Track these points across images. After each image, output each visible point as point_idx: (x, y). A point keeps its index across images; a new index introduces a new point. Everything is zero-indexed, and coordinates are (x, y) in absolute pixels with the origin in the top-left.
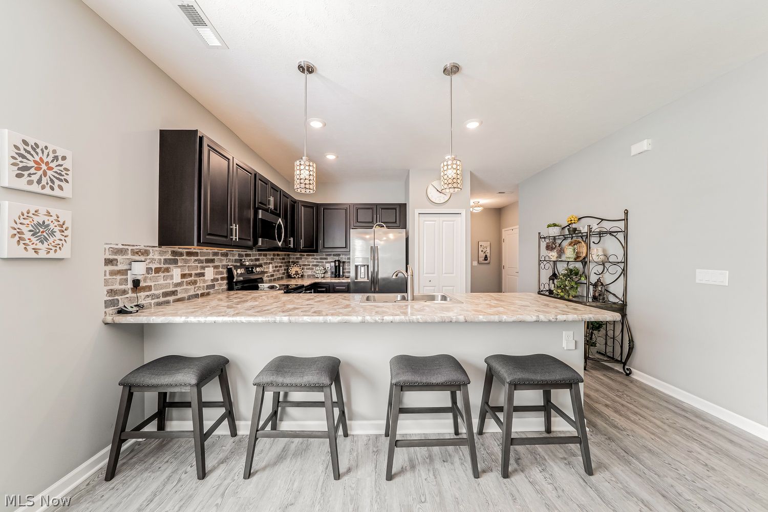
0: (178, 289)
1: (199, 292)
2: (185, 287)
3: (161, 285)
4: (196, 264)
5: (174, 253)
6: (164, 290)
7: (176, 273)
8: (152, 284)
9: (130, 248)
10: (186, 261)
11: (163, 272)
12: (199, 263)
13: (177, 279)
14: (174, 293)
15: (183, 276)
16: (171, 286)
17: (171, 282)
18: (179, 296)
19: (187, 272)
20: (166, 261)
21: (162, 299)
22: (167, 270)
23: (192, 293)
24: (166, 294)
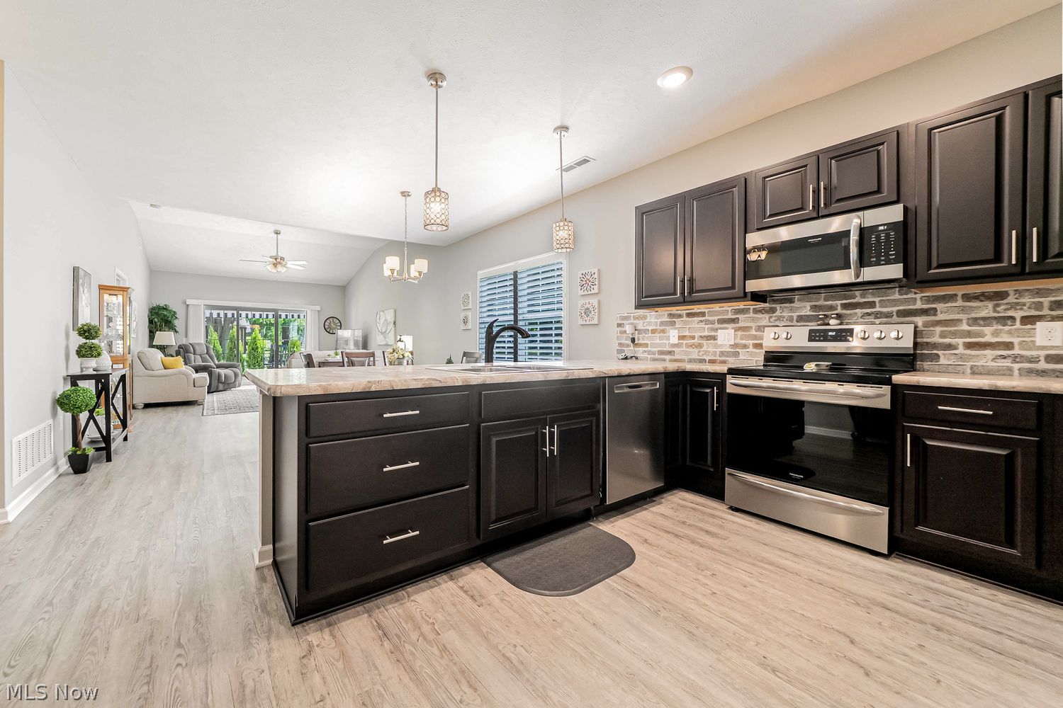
0: (676, 350)
1: (707, 358)
2: (684, 349)
3: (657, 344)
4: (702, 325)
5: (671, 315)
6: (660, 349)
7: (673, 336)
8: (649, 342)
9: (632, 315)
10: (685, 323)
11: (659, 333)
12: (706, 324)
13: (674, 340)
14: (670, 353)
15: (681, 338)
16: (667, 346)
17: (667, 342)
18: (676, 357)
19: (687, 333)
20: (662, 323)
21: (657, 356)
22: (663, 331)
23: (695, 356)
24: (661, 353)
